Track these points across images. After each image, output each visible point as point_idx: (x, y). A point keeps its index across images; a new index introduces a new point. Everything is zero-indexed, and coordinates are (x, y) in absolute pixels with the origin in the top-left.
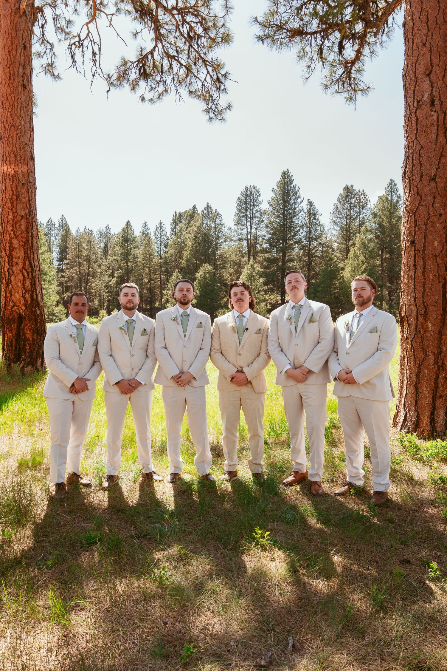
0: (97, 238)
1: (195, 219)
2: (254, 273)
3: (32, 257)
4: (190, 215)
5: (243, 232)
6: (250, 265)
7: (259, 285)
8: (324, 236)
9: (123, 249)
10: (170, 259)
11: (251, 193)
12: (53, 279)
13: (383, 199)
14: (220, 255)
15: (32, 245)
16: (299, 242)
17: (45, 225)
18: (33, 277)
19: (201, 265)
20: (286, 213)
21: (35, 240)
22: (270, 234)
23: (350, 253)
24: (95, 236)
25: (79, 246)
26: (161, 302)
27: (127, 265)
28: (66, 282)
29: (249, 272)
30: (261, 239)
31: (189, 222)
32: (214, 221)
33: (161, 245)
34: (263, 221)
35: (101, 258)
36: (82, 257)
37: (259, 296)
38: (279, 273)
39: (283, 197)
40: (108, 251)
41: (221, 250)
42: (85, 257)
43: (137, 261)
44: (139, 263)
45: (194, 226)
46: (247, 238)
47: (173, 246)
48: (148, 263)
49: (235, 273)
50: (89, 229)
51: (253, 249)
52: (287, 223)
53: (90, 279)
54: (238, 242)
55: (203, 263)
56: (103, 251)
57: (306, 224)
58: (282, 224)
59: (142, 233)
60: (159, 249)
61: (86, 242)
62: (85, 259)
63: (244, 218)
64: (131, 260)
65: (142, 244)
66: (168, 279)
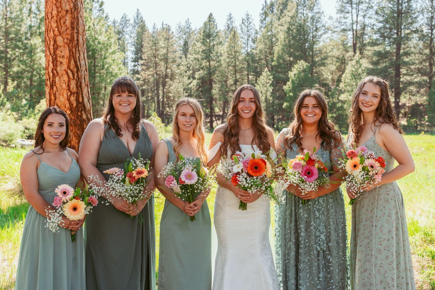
0: (175, 33)
1: (289, 8)
4: (283, 4)
5: (346, 20)
6: (354, 61)
9: (205, 45)
10: (259, 57)
14: (319, 51)
16: (418, 31)
17: (119, 21)
19: (295, 62)
22: (381, 22)
24: (173, 33)
25: (155, 44)
27: (210, 65)
28: (142, 85)
29: (353, 69)
30: (369, 29)
31: (282, 12)
32: (311, 9)
33: (248, 40)
34: (372, 7)
35: (181, 58)
36: (159, 56)
38: (391, 70)
40: (188, 49)
41: (320, 44)
42: (162, 56)
43: (221, 60)
44: (222, 62)
45: (287, 16)
46: (352, 29)
47: (262, 41)
48: (233, 61)
49: (337, 71)
50: (166, 25)
51: (360, 42)
52: (402, 8)
53: (167, 81)
54: (341, 33)
55: (297, 60)
56: (183, 49)
57: (427, 8)
58: (396, 9)
59: (226, 27)
60: (246, 45)
61: (163, 39)
62: (163, 59)
63: (348, 5)
64: (214, 59)
65: (227, 40)
66: (256, 80)
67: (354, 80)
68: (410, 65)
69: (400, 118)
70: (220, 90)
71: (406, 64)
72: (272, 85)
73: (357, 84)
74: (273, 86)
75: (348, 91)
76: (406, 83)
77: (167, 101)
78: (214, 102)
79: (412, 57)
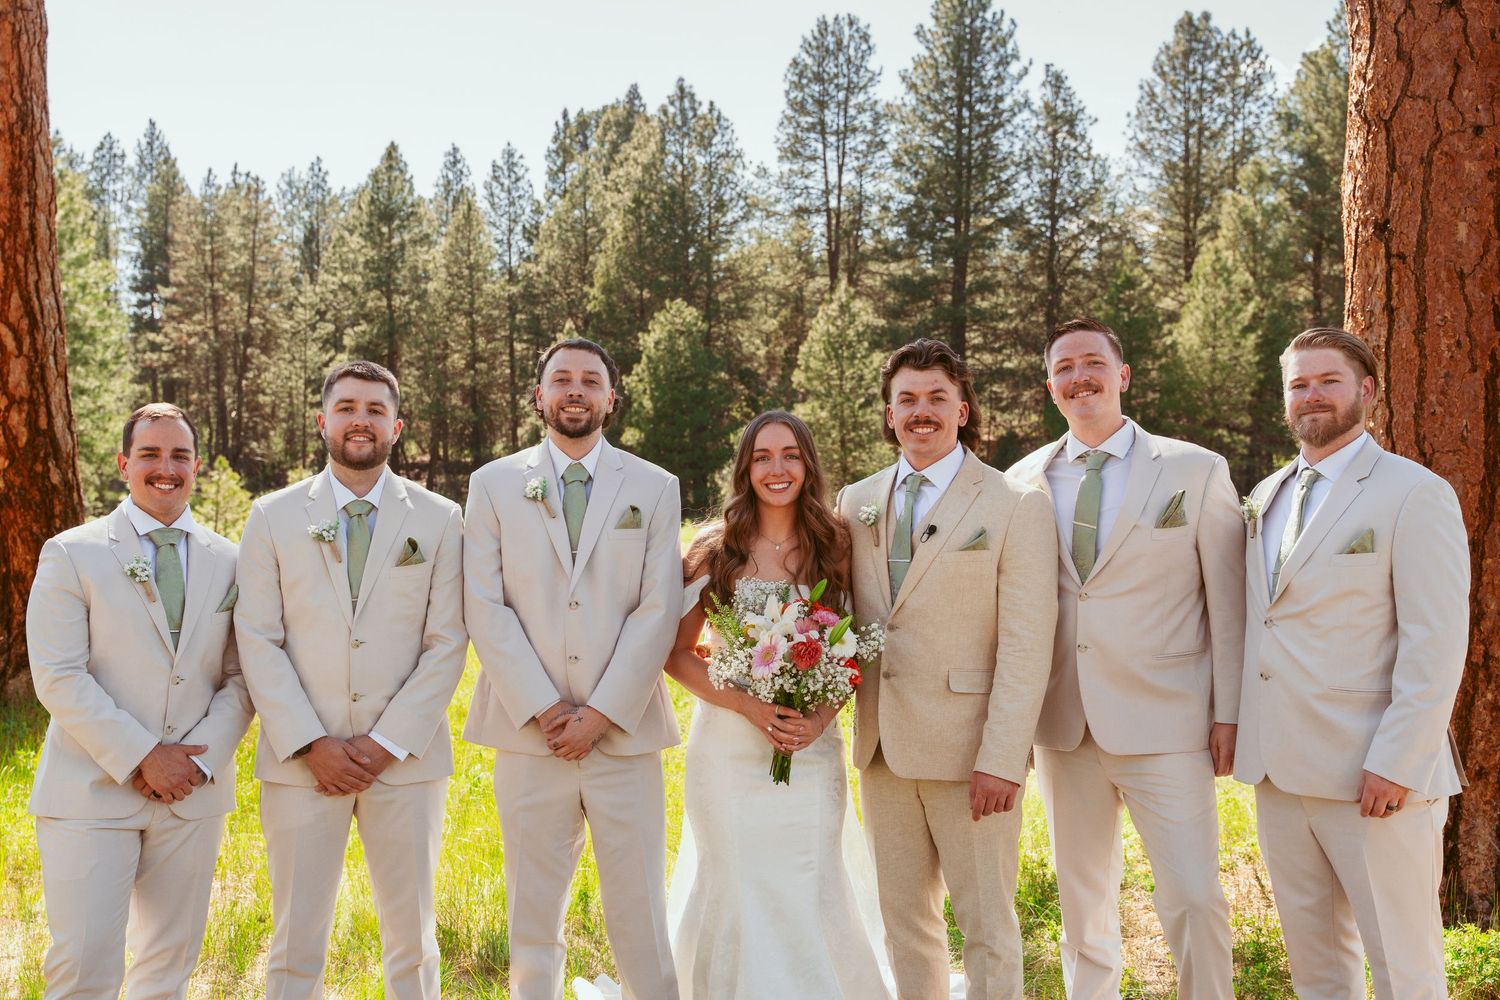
0: (277, 206)
1: (637, 137)
2: (851, 333)
3: (32, 278)
4: (618, 124)
5: (810, 183)
6: (835, 306)
7: (868, 377)
8: (1108, 198)
9: (375, 245)
10: (547, 284)
11: (839, 43)
12: (118, 357)
13: (1321, 61)
14: (728, 269)
15: (33, 237)
16: (1014, 219)
17: (89, 158)
18: (36, 351)
19: (656, 303)
20: (966, 113)
21: (42, 218)
22: (909, 191)
23: (1199, 259)
24: (269, 201)
25: (212, 235)
27: (389, 306)
28: (167, 367)
29: (832, 329)
30: (875, 209)
31: (615, 148)
32: (705, 144)
33: (511, 231)
34: (882, 145)
35: (295, 281)
36: (226, 276)
39: (956, 57)
40: (318, 253)
41: (732, 250)
42: (236, 274)
43: (425, 291)
44: (431, 301)
45: (631, 162)
46: (824, 208)
47: (555, 235)
48: (464, 297)
49: (781, 333)
50: (248, 175)
51: (849, 247)
52: (970, 152)
53: (252, 355)
54: (793, 220)
55: (664, 298)
56: (302, 254)
57: (1040, 155)
58: (952, 153)
59: (442, 189)
60: (506, 247)
61: (238, 221)
62: (237, 284)
63: (813, 135)
64: (405, 287)
65: (443, 230)
67: (834, 362)
68: (992, 320)
71: (980, 316)
73: (843, 372)
75: (818, 396)
76: (982, 373)
77: (250, 418)
79: (998, 296)
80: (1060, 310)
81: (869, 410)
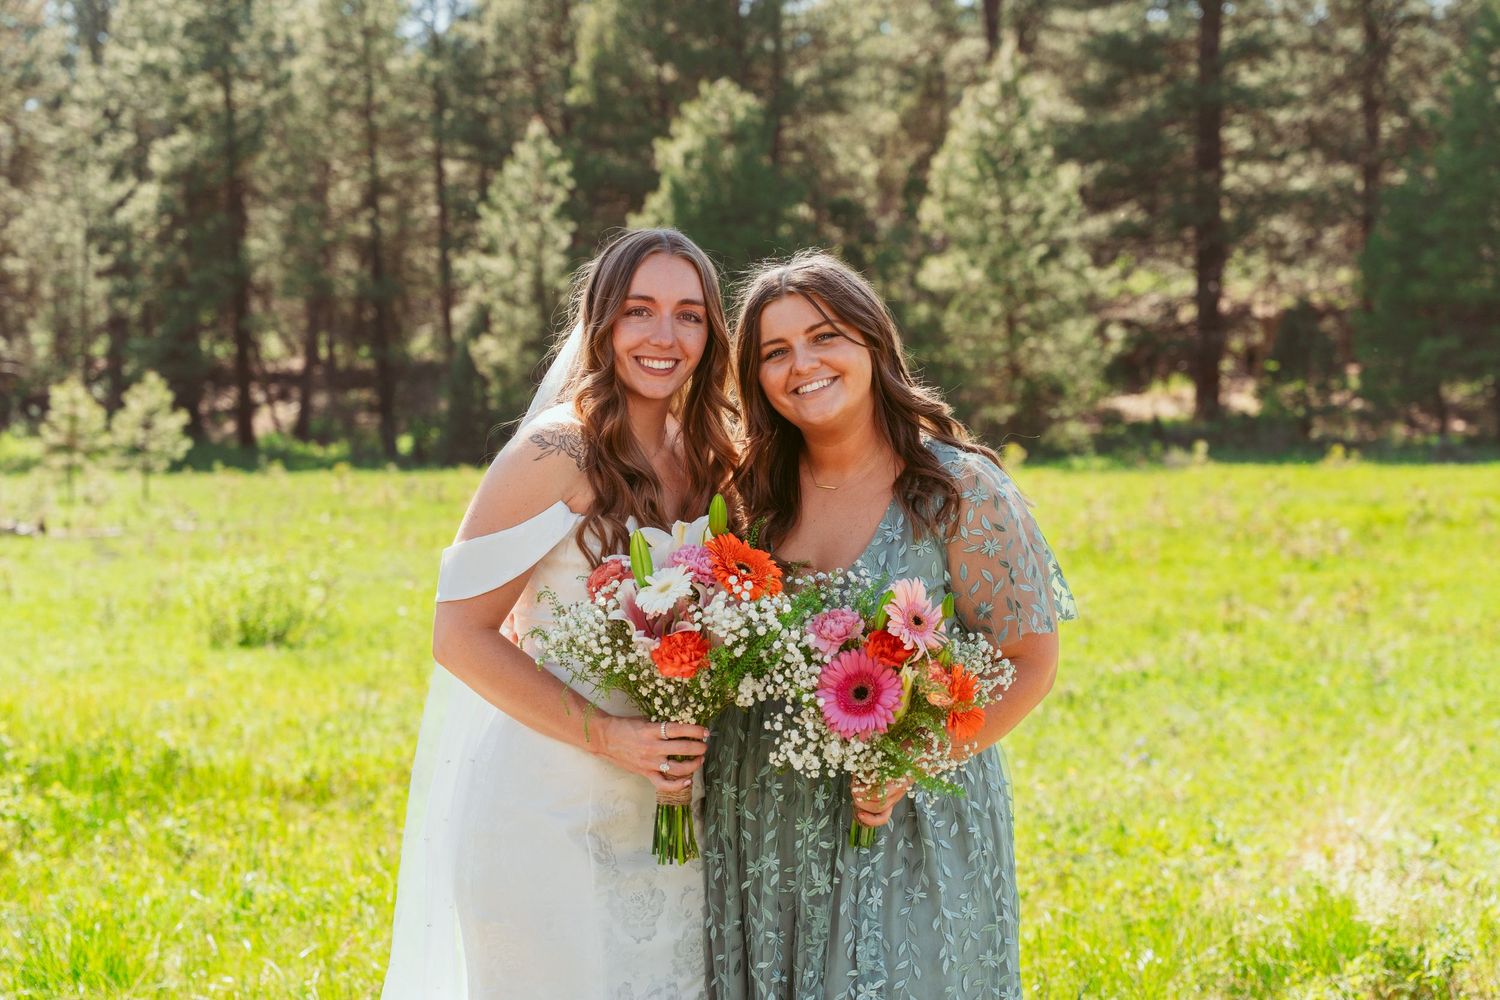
6: (991, 88)
7: (1053, 209)
10: (498, 60)
14: (810, 29)
19: (686, 91)
26: (448, 326)
27: (229, 103)
29: (988, 128)
35: (67, 61)
37: (1055, 276)
38: (1179, 135)
43: (289, 76)
44: (299, 88)
48: (355, 84)
49: (903, 136)
55: (697, 79)
64: (253, 68)
66: (483, 185)
67: (992, 185)
68: (1269, 104)
69: (1225, 382)
70: (290, 240)
71: (1251, 102)
72: (566, 211)
73: (1008, 202)
74: (574, 218)
75: (964, 244)
76: (1251, 200)
78: (256, 305)
79: (1279, 64)
80: (1386, 88)
81: (1053, 266)
